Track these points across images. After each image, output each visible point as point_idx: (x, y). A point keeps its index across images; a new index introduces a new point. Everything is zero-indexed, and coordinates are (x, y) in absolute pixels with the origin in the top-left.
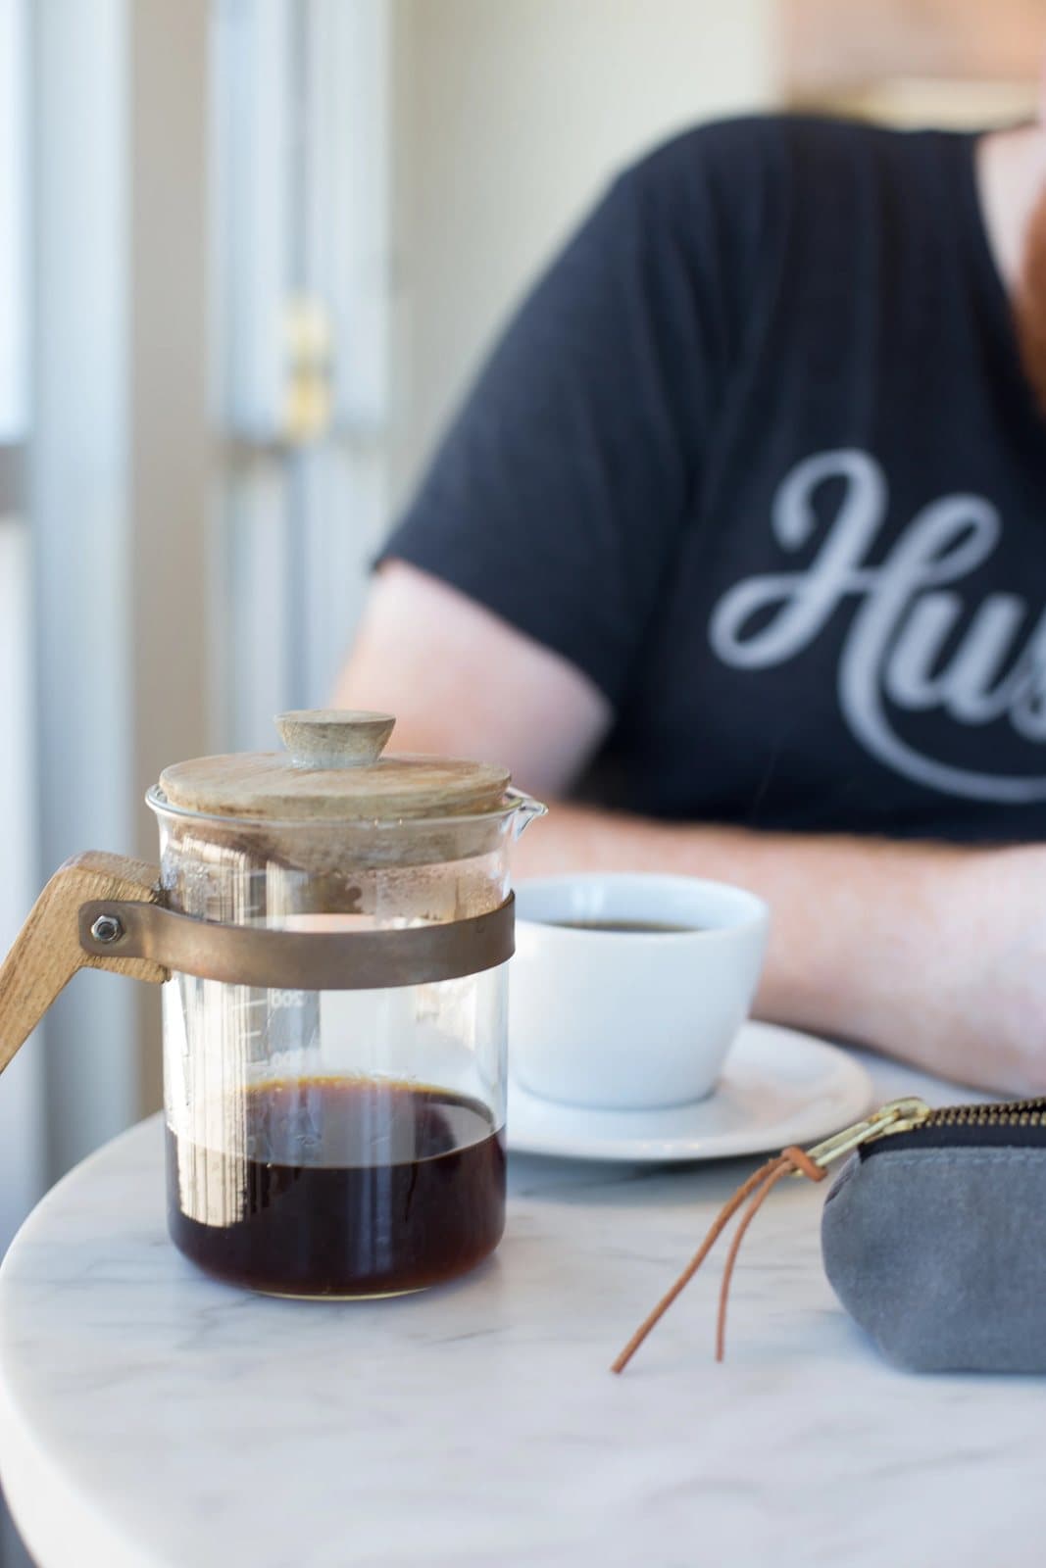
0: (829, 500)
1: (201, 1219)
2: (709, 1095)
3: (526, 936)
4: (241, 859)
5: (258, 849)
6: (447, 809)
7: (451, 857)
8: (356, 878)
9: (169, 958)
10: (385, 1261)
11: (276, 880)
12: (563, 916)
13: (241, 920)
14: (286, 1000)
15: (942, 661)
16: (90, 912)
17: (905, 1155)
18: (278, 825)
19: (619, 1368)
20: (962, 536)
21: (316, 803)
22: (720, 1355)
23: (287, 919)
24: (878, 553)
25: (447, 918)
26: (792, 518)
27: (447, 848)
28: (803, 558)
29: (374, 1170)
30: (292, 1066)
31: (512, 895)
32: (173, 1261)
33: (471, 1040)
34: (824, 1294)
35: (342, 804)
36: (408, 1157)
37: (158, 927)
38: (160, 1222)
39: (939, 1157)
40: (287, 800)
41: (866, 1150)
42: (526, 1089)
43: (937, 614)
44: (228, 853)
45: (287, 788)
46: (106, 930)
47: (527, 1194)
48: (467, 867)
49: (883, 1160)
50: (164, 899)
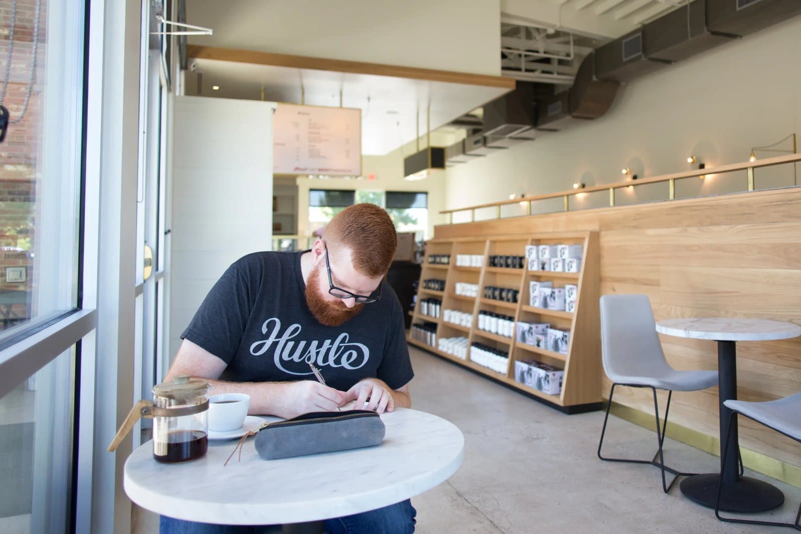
0: (271, 326)
1: (159, 455)
2: (242, 427)
3: (211, 405)
4: (167, 399)
5: (170, 397)
6: (199, 389)
7: (200, 395)
8: (186, 400)
9: (155, 414)
10: (189, 456)
11: (173, 401)
12: (216, 401)
13: (167, 408)
14: (172, 419)
15: (291, 353)
16: (142, 409)
17: (266, 430)
18: (174, 394)
19: (225, 465)
20: (297, 329)
21: (180, 390)
22: (239, 461)
23: (173, 407)
24: (280, 335)
25: (199, 404)
26: (264, 330)
27: (199, 394)
28: (267, 336)
29: (187, 442)
30: (173, 430)
31: (209, 400)
32: (154, 461)
33: (203, 423)
34: (256, 452)
35: (184, 390)
36: (192, 440)
37: (154, 410)
38: (152, 456)
39: (270, 430)
40: (176, 390)
41: (260, 430)
42: (210, 430)
43: (291, 344)
44: (166, 398)
45: (175, 388)
46: (145, 412)
47: (212, 446)
48: (202, 396)
49: (262, 431)
50: (155, 406)
